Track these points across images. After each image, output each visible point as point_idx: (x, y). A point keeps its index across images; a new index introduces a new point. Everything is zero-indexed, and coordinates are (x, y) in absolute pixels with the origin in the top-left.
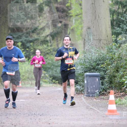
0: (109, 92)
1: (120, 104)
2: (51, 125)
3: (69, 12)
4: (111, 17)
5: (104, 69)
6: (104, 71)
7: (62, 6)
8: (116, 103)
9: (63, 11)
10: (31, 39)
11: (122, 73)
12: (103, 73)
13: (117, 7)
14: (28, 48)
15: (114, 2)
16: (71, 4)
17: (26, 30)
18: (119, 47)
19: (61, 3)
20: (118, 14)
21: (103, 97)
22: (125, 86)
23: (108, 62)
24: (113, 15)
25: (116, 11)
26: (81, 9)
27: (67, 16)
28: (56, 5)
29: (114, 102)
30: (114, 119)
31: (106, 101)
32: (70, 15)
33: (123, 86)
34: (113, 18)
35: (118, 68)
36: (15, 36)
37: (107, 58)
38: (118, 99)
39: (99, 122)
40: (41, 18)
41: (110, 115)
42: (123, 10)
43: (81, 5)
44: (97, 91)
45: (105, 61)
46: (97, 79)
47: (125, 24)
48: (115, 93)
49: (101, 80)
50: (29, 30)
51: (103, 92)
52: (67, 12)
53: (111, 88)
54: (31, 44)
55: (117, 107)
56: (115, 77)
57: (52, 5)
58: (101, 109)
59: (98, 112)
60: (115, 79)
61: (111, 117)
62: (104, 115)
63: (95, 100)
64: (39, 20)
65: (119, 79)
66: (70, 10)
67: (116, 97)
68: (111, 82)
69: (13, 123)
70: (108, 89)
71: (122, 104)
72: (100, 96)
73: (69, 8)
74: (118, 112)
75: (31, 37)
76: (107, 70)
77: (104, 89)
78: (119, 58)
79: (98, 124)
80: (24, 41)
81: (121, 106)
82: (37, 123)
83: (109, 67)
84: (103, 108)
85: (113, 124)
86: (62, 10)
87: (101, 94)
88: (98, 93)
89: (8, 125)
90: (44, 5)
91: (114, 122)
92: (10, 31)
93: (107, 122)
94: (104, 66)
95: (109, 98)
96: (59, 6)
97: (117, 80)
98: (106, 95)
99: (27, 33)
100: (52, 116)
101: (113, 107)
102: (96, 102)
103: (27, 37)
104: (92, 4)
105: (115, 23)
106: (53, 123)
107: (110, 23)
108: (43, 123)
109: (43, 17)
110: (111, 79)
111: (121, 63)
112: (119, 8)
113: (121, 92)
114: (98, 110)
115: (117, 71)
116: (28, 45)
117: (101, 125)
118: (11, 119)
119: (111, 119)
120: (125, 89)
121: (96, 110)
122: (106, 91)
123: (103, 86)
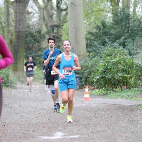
0: (85, 87)
1: (92, 94)
2: (50, 107)
3: (61, 38)
4: (86, 42)
5: (82, 73)
6: (82, 74)
7: (56, 35)
8: (89, 94)
9: (58, 38)
10: (38, 54)
11: (93, 76)
12: (81, 75)
13: (90, 35)
14: (36, 60)
15: (88, 33)
16: (62, 33)
17: (35, 49)
18: (91, 60)
19: (56, 33)
20: (91, 40)
21: (81, 90)
22: (95, 84)
23: (85, 69)
24: (87, 41)
25: (89, 38)
26: (68, 36)
27: (60, 41)
28: (53, 34)
29: (88, 93)
30: (88, 103)
31: (83, 92)
32: (62, 40)
33: (94, 83)
34: (87, 42)
35: (91, 72)
36: (28, 53)
37: (84, 66)
38: (90, 91)
39: (79, 105)
40: (44, 42)
41: (86, 100)
42: (93, 38)
43: (68, 34)
44: (78, 86)
45: (83, 68)
46: (78, 79)
47: (94, 47)
48: (88, 88)
49: (80, 79)
50: (36, 49)
51: (81, 87)
52: (60, 38)
53: (86, 84)
54: (38, 57)
55: (89, 96)
56: (88, 78)
57: (50, 34)
58: (80, 97)
59: (78, 99)
60: (89, 79)
61: (86, 102)
62: (82, 101)
63: (76, 92)
64: (42, 44)
65: (91, 79)
66: (61, 37)
67: (89, 90)
68: (86, 81)
69: (27, 105)
70: (84, 85)
71: (93, 94)
72: (79, 89)
73: (61, 36)
74: (90, 99)
75: (38, 53)
76: (84, 74)
77: (82, 85)
78: (91, 66)
79: (78, 106)
80: (33, 56)
81: (92, 95)
82: (42, 105)
83: (85, 72)
84: (81, 97)
85: (87, 106)
86: (56, 37)
87: (80, 88)
88: (78, 87)
89: (24, 106)
90: (46, 34)
91: (88, 105)
92: (25, 50)
93: (84, 105)
94: (82, 71)
95: (85, 90)
96: (55, 35)
97: (90, 80)
98: (83, 89)
99: (35, 51)
100: (51, 101)
101: (87, 96)
102: (77, 93)
103: (35, 53)
104: (75, 34)
105: (88, 45)
106: (51, 105)
107: (85, 45)
108: (45, 106)
109: (45, 41)
110: (86, 79)
111: (92, 69)
112: (91, 36)
113: (92, 87)
114: (79, 97)
115: (90, 74)
116: (36, 58)
117: (80, 106)
118: (26, 103)
119: (86, 103)
120: (94, 85)
121: (77, 98)
122: (83, 86)
123: (81, 84)
